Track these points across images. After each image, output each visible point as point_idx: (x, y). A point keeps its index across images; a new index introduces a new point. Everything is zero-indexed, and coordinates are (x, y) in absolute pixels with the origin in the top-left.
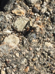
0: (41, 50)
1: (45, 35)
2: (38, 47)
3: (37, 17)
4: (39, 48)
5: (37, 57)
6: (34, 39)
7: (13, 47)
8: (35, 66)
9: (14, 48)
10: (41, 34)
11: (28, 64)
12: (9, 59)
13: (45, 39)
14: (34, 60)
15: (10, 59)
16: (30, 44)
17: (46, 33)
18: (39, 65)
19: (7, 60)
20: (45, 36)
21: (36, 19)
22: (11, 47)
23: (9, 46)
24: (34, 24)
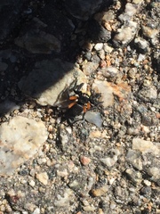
0: (118, 162)
1: (132, 116)
2: (111, 155)
3: (103, 56)
4: (112, 157)
5: (109, 184)
6: (94, 128)
7: (26, 156)
8: (100, 210)
9: (31, 156)
10: (120, 113)
11: (79, 206)
12: (16, 192)
13: (131, 130)
14: (98, 193)
15: (20, 192)
16: (81, 145)
17: (135, 109)
18: (113, 206)
19: (12, 193)
20: (131, 121)
21: (100, 63)
22: (21, 155)
23: (14, 152)
24: (96, 81)
